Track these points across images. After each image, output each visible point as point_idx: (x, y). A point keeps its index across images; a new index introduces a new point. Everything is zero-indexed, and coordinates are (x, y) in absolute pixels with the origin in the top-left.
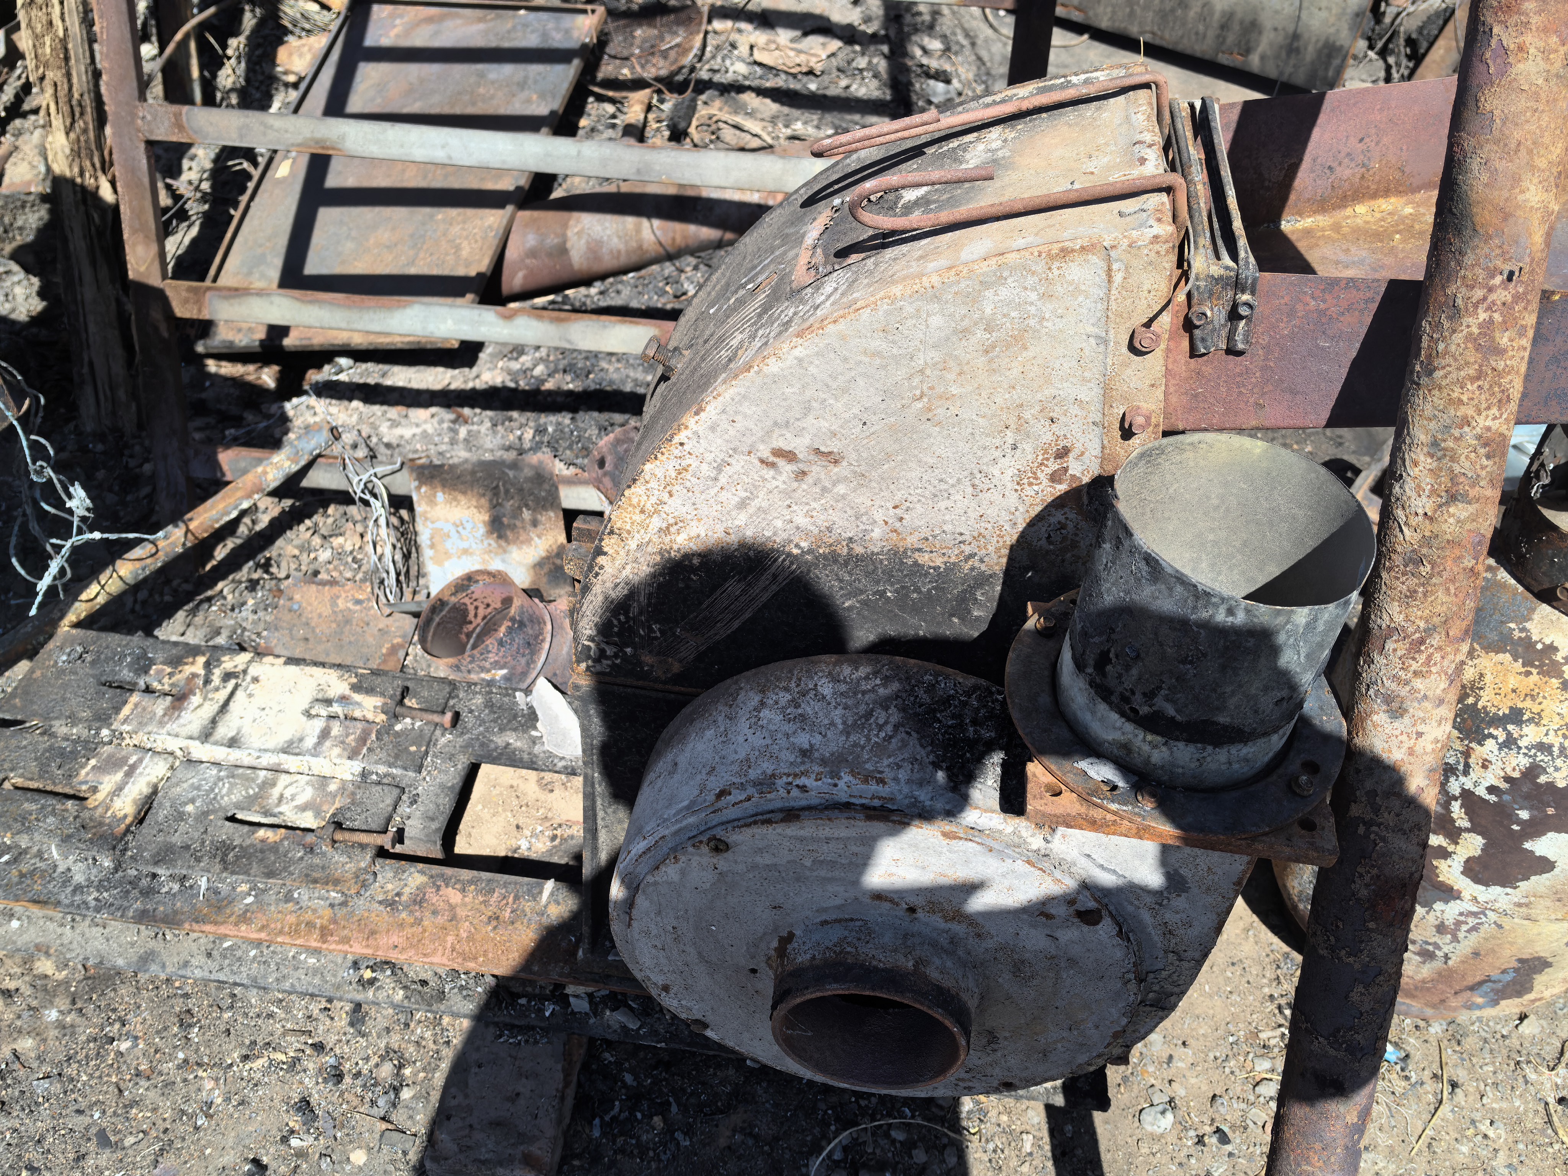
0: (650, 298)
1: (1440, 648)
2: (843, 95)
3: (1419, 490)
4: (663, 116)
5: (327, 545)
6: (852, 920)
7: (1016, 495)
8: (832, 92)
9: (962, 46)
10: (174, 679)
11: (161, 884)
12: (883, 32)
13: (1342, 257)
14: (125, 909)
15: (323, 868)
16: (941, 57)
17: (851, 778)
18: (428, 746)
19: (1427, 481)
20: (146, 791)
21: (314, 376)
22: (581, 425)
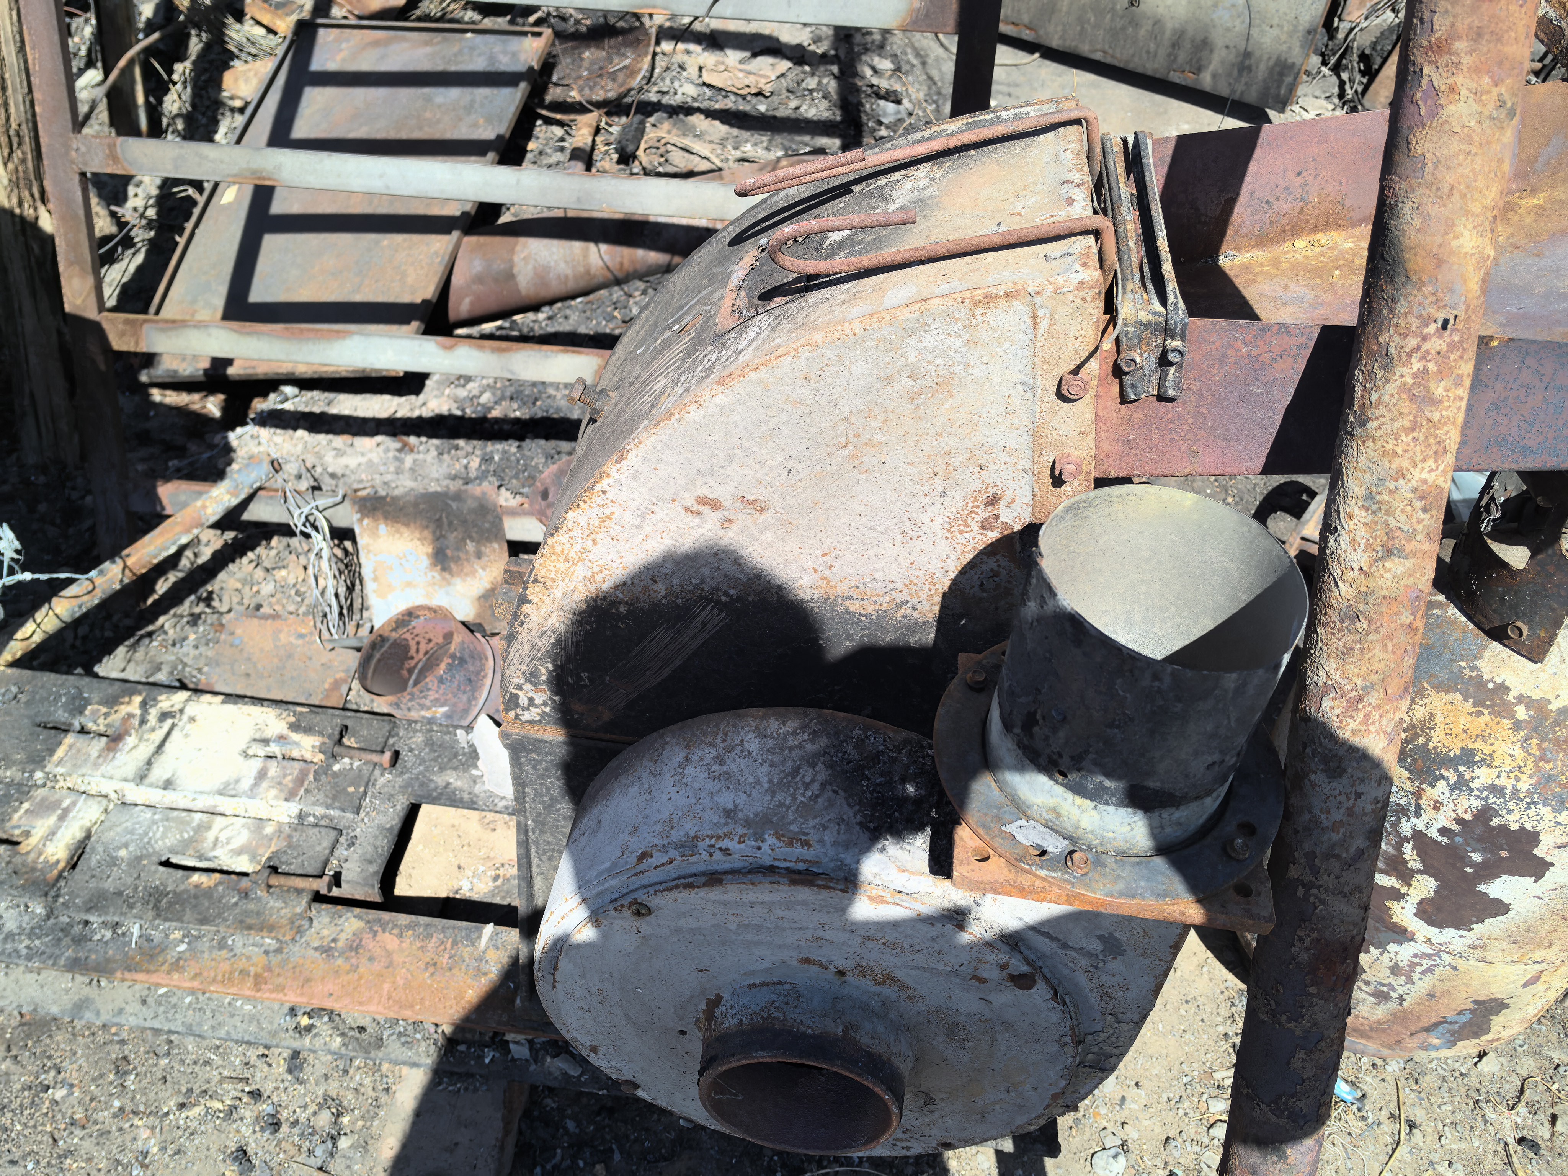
0: (598, 323)
1: (1378, 707)
2: (793, 116)
3: (1354, 543)
4: (612, 139)
5: (269, 578)
6: (780, 983)
7: (947, 542)
8: (782, 113)
9: (913, 66)
10: (109, 720)
11: (94, 932)
12: (832, 52)
13: (1280, 293)
14: (58, 957)
15: (258, 913)
16: (891, 76)
17: (774, 840)
18: (367, 786)
19: (1362, 537)
20: (80, 835)
21: (260, 405)
22: (528, 453)
